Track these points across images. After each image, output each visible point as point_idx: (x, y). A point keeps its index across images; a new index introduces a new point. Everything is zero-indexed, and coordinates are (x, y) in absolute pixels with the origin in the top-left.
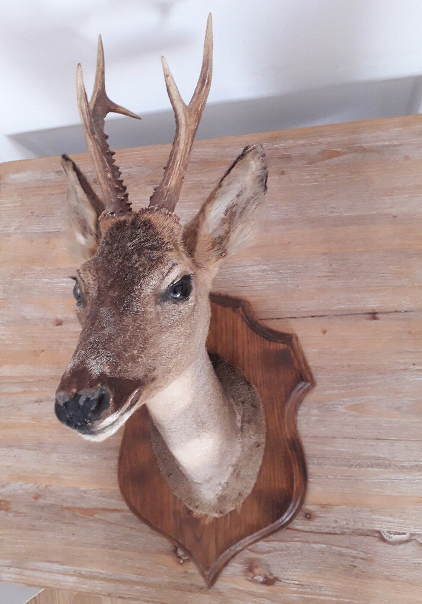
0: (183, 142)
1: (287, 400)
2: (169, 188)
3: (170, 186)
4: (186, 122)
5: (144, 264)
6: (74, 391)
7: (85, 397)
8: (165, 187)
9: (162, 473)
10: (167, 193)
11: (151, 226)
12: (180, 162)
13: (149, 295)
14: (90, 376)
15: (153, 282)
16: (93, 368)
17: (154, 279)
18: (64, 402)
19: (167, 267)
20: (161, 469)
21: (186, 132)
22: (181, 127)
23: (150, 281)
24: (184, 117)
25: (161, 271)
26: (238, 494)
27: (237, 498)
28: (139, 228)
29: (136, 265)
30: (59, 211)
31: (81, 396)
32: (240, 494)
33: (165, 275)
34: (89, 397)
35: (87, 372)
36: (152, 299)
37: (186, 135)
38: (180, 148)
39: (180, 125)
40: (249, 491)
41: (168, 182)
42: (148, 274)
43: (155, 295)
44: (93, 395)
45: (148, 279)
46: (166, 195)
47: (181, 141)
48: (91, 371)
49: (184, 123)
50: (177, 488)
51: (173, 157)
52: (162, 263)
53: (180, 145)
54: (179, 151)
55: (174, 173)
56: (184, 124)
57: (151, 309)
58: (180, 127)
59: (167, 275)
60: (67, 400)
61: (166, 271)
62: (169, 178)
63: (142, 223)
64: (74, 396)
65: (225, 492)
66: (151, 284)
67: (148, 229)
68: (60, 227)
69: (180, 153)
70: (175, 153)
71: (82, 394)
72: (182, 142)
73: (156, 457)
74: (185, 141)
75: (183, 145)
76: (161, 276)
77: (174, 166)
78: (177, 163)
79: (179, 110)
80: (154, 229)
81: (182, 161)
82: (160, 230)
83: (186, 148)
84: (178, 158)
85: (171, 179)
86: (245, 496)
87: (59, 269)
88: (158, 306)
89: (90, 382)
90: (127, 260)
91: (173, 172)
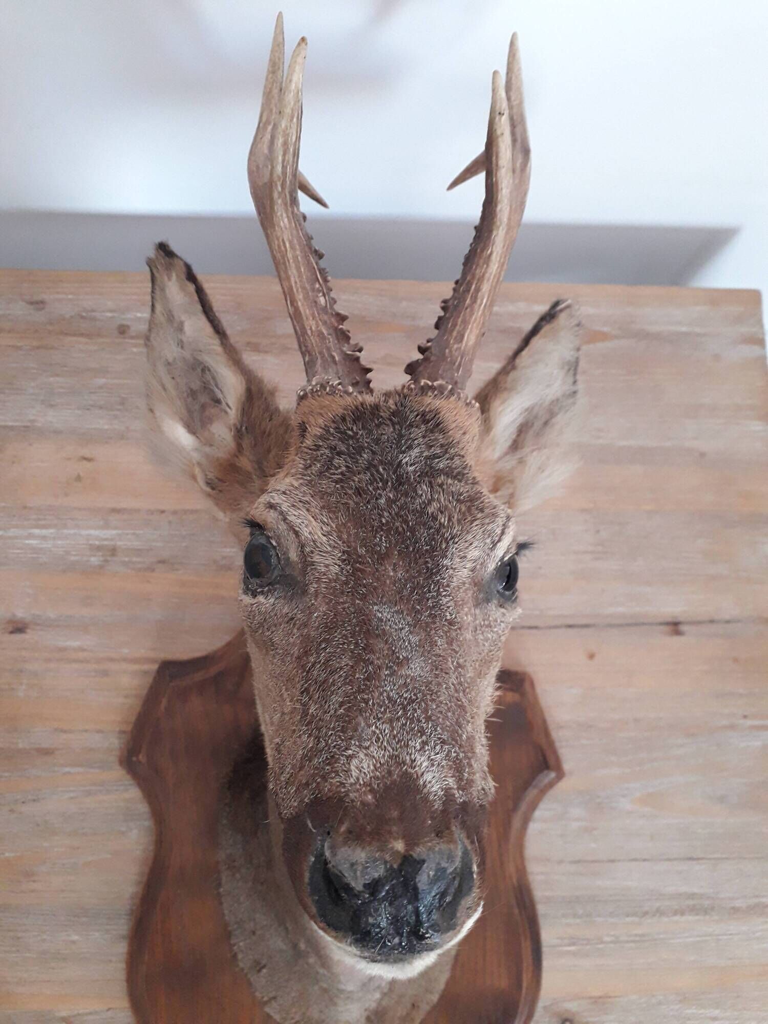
0: (498, 259)
1: (515, 808)
2: (464, 350)
3: (466, 345)
4: (509, 219)
5: (446, 507)
6: (399, 846)
7: (433, 866)
8: (456, 346)
9: (241, 965)
10: (462, 358)
11: (438, 425)
12: (487, 301)
13: (464, 583)
14: (425, 799)
15: (474, 553)
16: (428, 777)
17: (474, 545)
18: (368, 879)
19: (500, 521)
20: (240, 956)
21: (505, 241)
22: (499, 228)
23: (467, 548)
24: (508, 209)
25: (489, 528)
26: (409, 1006)
27: (408, 1014)
28: (411, 426)
29: (430, 510)
30: (33, 384)
31: (424, 861)
32: (413, 1005)
33: (497, 538)
34: (444, 864)
35: (418, 790)
36: (470, 593)
37: (504, 246)
38: (490, 270)
39: (498, 223)
40: (435, 998)
41: (463, 336)
42: (459, 533)
43: (475, 585)
44: (450, 858)
45: (462, 545)
46: (460, 365)
47: (494, 255)
48: (425, 786)
49: (505, 220)
50: (274, 998)
51: (473, 287)
52: (482, 510)
53: (491, 265)
54: (487, 275)
55: (476, 319)
56: (506, 223)
57: (468, 616)
58: (494, 227)
59: (499, 541)
60: (378, 872)
61: (499, 531)
62: (465, 329)
63: (417, 415)
64: (399, 861)
65: (384, 1003)
66: (469, 557)
67: (432, 431)
68: (32, 418)
69: (488, 280)
70: (479, 280)
71: (424, 857)
72: (496, 258)
73: (230, 928)
74: (501, 258)
75: (497, 265)
76: (488, 541)
77: (476, 306)
78: (482, 300)
79: (504, 191)
80: (443, 431)
81: (490, 299)
82: (458, 436)
83: (500, 273)
84: (484, 290)
85: (468, 331)
86: (425, 1008)
87: (25, 507)
88: (478, 611)
89: (432, 818)
90: (406, 495)
91: (474, 317)
